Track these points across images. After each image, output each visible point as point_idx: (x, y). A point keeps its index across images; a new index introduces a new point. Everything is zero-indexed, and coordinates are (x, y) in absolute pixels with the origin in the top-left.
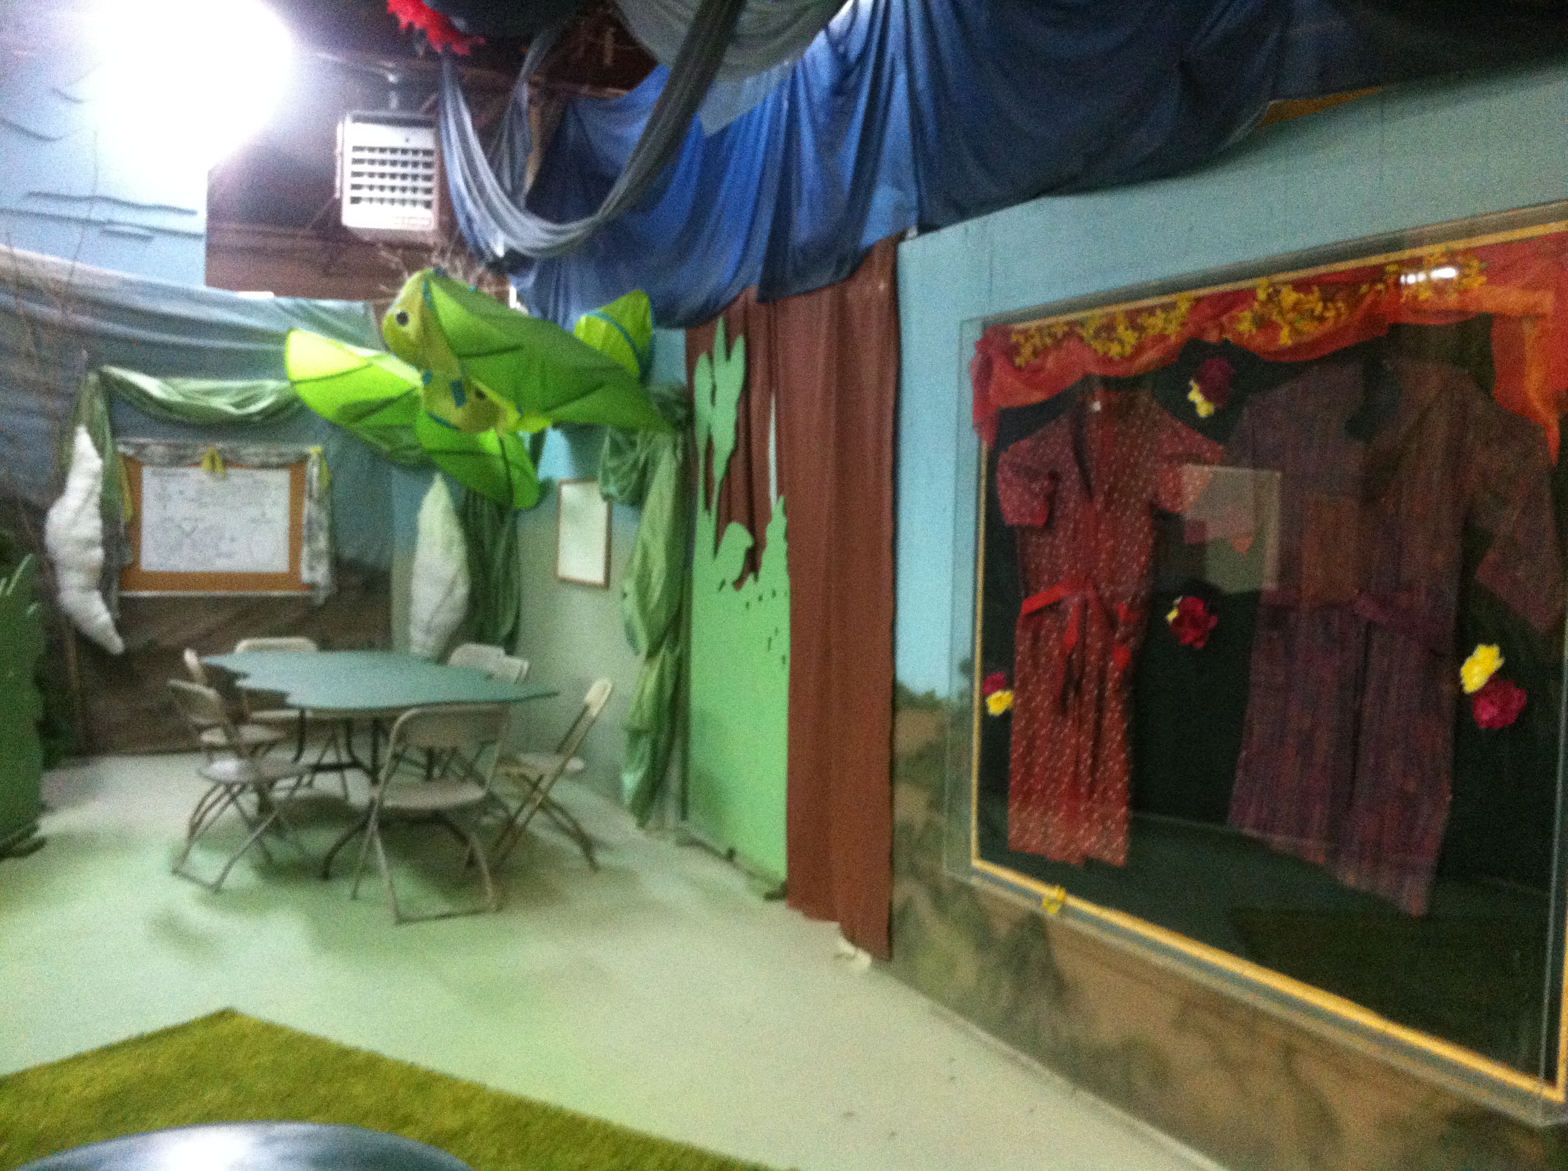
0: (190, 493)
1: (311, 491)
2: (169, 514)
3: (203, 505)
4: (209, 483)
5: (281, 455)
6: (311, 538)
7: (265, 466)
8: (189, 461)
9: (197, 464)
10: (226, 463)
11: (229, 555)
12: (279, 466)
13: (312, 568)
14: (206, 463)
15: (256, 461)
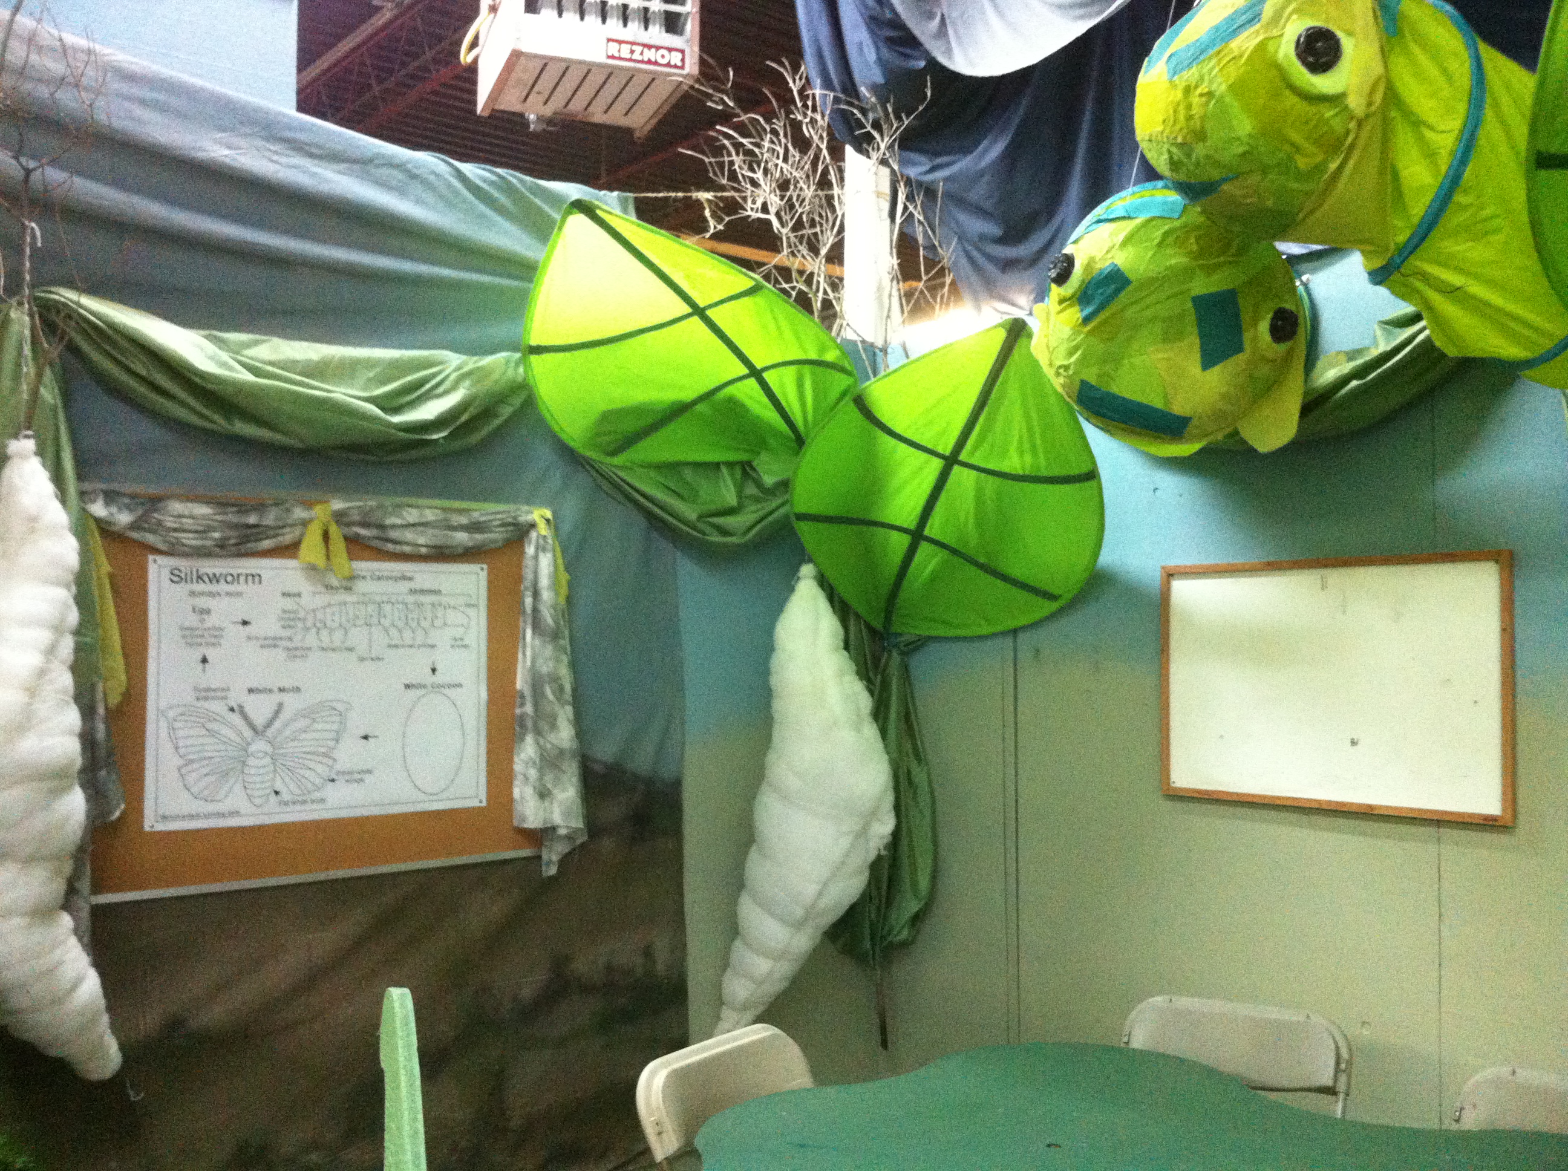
0: (268, 625)
1: (535, 610)
2: (214, 677)
3: (296, 653)
4: (311, 597)
5: (475, 527)
6: (543, 722)
7: (441, 554)
8: (267, 544)
9: (290, 550)
10: (357, 547)
11: (356, 776)
12: (468, 555)
13: (543, 794)
14: (312, 549)
15: (423, 539)
